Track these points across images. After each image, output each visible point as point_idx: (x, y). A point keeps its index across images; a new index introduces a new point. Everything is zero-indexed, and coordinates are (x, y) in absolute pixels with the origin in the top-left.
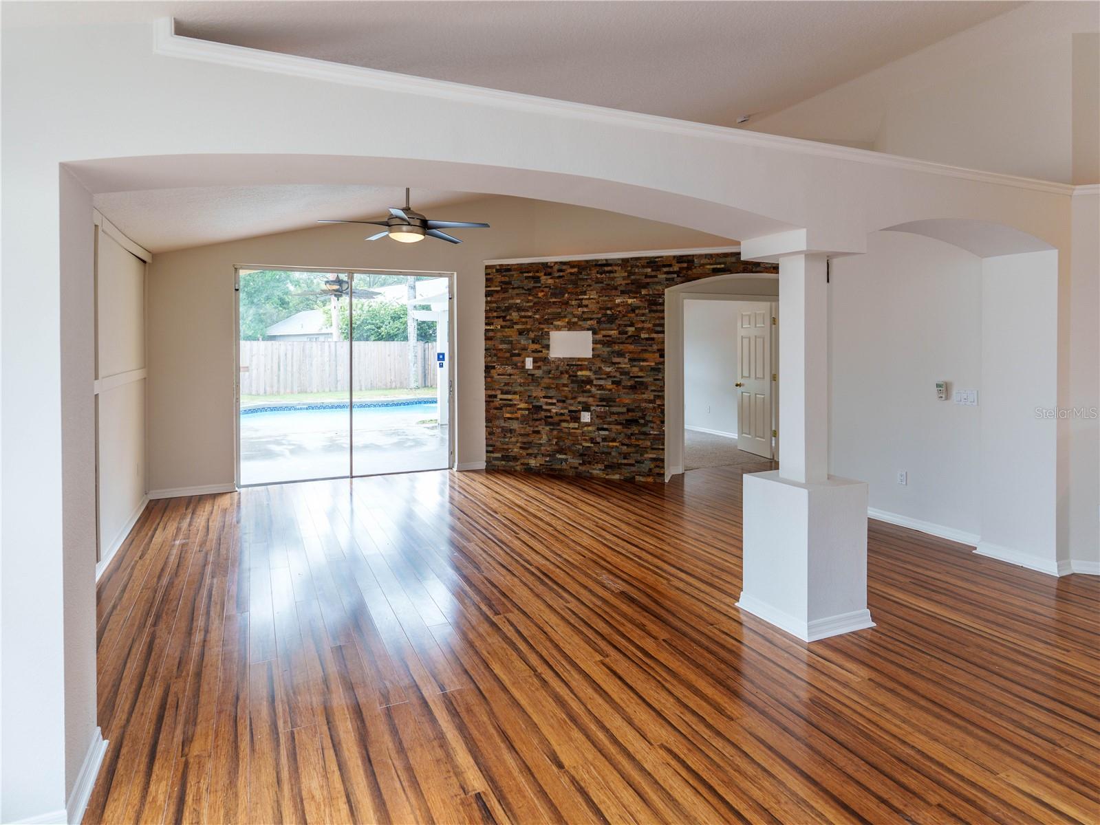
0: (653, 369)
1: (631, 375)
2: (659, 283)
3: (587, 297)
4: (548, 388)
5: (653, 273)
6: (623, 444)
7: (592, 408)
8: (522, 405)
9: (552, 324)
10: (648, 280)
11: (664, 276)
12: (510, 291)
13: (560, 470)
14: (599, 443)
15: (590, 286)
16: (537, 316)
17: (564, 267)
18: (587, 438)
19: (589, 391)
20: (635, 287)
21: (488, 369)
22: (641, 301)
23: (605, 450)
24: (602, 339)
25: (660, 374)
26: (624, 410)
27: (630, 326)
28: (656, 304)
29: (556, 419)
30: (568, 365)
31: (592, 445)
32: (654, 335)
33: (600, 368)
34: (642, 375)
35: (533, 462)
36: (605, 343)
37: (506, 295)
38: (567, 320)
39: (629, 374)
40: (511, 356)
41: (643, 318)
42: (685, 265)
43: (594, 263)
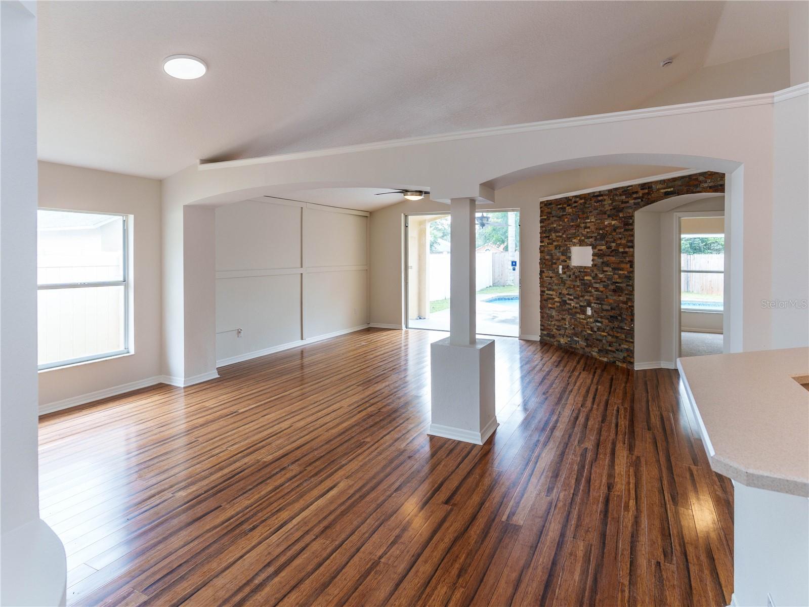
0: (626, 277)
1: (613, 281)
2: (630, 207)
3: (589, 221)
4: (570, 288)
5: (627, 200)
6: (609, 335)
7: (592, 305)
8: (557, 299)
9: (571, 241)
10: (623, 205)
11: (633, 201)
12: (551, 218)
13: (575, 348)
14: (596, 332)
15: (591, 212)
16: (564, 236)
17: (578, 199)
18: (589, 327)
19: (590, 292)
20: (616, 211)
21: (542, 272)
22: (619, 222)
23: (599, 338)
24: (598, 252)
25: (631, 282)
26: (609, 308)
27: (613, 242)
28: (628, 224)
29: (574, 310)
30: (579, 271)
31: (592, 333)
32: (627, 250)
33: (596, 274)
34: (620, 281)
35: (563, 341)
36: (600, 256)
37: (550, 222)
38: (579, 238)
39: (612, 280)
40: (552, 264)
41: (620, 236)
42: (646, 191)
43: (592, 195)
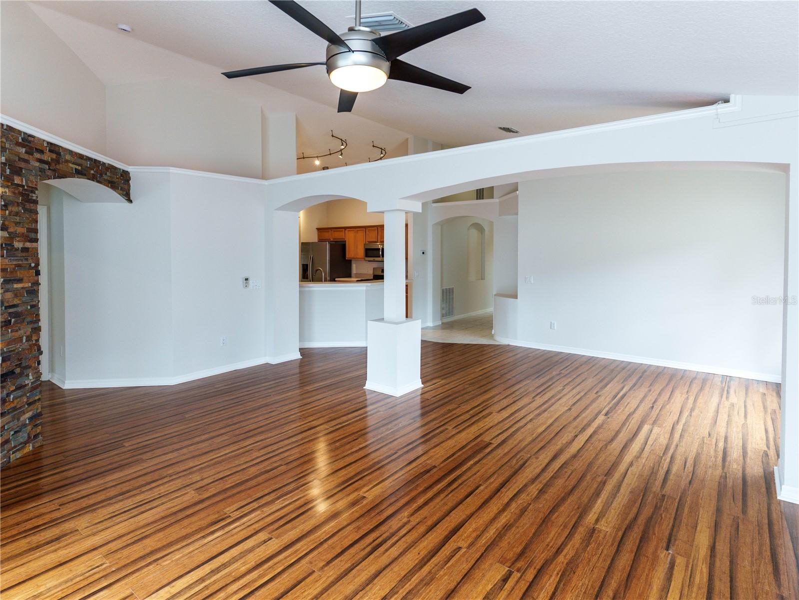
2: (32, 172)
10: (22, 165)
22: (14, 193)
25: (35, 299)
32: (28, 245)
34: (19, 302)
42: (54, 157)
